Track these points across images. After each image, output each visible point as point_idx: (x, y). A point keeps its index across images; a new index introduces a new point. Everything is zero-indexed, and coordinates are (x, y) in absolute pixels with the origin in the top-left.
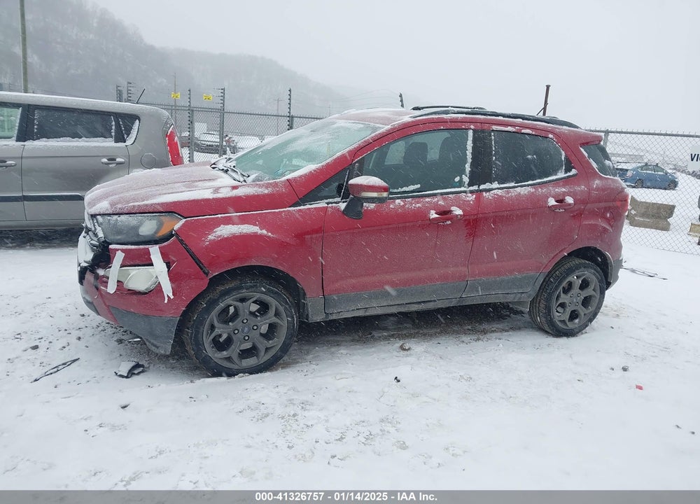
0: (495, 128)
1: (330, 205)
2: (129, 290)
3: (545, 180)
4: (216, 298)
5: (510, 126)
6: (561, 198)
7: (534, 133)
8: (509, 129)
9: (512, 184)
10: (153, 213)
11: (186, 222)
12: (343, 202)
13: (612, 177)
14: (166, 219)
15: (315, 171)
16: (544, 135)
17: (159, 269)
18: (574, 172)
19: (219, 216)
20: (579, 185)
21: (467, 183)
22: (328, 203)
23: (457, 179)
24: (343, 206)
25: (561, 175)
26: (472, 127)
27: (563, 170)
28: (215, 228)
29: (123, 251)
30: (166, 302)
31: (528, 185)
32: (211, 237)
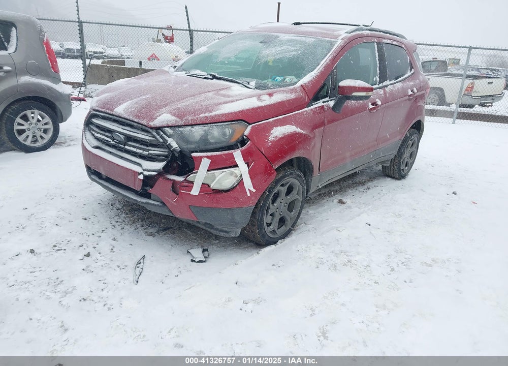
1: (325, 104)
2: (213, 190)
4: (273, 186)
10: (226, 122)
11: (253, 127)
12: (331, 100)
14: (238, 126)
15: (316, 77)
17: (243, 168)
19: (271, 120)
22: (323, 102)
24: (331, 103)
25: (409, 73)
28: (270, 130)
29: (208, 157)
30: (249, 195)
32: (271, 138)
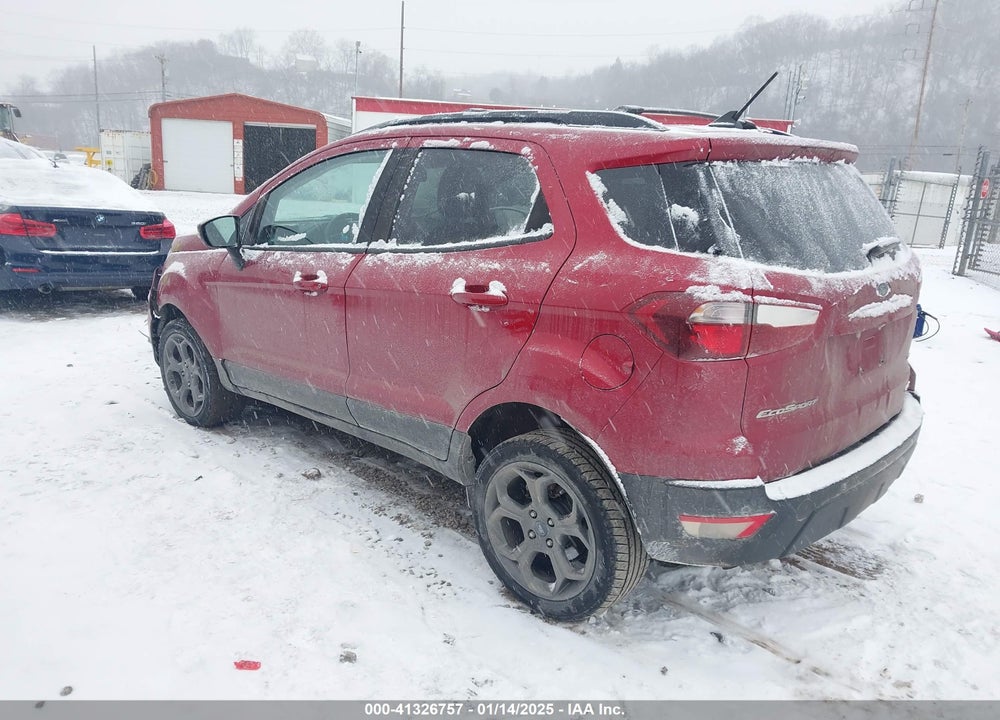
0: (428, 143)
3: (479, 242)
5: (453, 136)
6: (481, 282)
7: (492, 147)
8: (453, 142)
9: (418, 246)
13: (676, 251)
16: (510, 150)
18: (547, 229)
20: (537, 260)
21: (356, 236)
23: (346, 230)
25: (516, 234)
26: (394, 145)
27: (524, 226)
31: (438, 251)
